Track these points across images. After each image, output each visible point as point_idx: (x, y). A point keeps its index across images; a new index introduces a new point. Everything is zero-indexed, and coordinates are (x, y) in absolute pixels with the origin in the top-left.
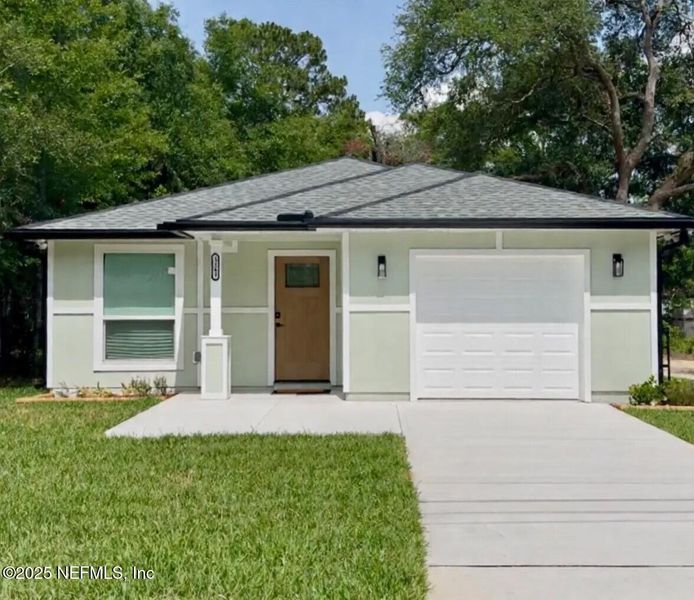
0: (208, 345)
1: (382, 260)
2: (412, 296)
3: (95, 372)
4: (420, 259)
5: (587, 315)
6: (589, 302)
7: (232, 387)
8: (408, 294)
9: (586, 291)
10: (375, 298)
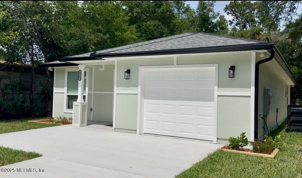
0: (75, 105)
1: (128, 71)
2: (139, 87)
3: (64, 113)
4: (143, 70)
5: (216, 97)
6: (217, 91)
7: (87, 120)
8: (138, 87)
9: (216, 86)
10: (126, 88)
